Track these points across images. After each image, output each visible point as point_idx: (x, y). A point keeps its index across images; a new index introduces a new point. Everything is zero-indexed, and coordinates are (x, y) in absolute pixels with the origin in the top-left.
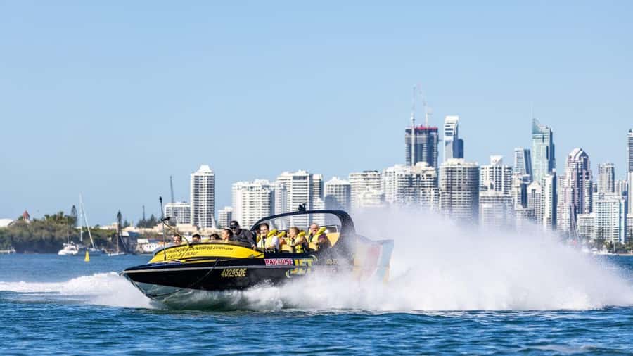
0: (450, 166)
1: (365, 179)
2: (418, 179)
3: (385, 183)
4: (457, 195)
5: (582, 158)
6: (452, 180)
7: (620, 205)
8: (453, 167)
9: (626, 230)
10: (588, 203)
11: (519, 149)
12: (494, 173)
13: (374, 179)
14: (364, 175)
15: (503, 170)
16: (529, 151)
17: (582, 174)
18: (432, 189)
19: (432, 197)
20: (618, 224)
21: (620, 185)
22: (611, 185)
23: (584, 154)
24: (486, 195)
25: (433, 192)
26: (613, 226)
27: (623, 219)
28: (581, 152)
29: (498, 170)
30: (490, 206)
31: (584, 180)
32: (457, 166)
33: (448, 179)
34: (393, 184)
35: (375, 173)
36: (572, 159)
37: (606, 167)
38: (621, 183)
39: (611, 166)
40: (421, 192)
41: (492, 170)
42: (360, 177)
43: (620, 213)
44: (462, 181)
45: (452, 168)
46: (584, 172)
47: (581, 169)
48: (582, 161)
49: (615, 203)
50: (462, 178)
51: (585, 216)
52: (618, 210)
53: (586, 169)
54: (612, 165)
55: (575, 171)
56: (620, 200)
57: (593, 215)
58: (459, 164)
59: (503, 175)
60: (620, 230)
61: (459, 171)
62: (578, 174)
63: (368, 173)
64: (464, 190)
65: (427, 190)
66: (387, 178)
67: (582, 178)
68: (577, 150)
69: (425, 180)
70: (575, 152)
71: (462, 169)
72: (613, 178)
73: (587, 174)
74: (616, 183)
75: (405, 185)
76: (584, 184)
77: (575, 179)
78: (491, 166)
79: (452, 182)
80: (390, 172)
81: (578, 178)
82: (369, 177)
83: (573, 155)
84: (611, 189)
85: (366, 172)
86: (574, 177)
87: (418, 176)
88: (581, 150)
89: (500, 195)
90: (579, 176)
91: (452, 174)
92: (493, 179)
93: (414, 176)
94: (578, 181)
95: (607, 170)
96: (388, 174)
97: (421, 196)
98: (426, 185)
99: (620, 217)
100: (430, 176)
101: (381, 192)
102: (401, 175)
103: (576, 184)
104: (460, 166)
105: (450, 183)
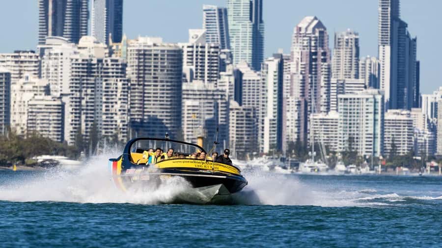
0: (142, 48)
1: (16, 62)
2: (100, 66)
3: (48, 69)
4: (152, 87)
5: (317, 30)
6: (145, 66)
7: (375, 102)
8: (146, 48)
9: (383, 138)
10: (324, 96)
11: (209, 7)
12: (195, 53)
13: (29, 62)
14: (15, 57)
15: (206, 50)
16: (226, 11)
17: (316, 54)
18: (119, 79)
19: (119, 90)
20: (372, 129)
21: (368, 66)
22: (353, 66)
23: (319, 25)
24: (191, 88)
25: (120, 84)
26: (365, 132)
27: (379, 123)
28: (316, 22)
29: (200, 49)
30: (196, 103)
31: (319, 62)
32: (153, 48)
33: (139, 66)
34: (60, 71)
35: (30, 54)
36: (303, 31)
37: (347, 37)
38: (368, 62)
39: (353, 36)
40: (104, 83)
41: (190, 49)
42: (10, 58)
43: (375, 113)
44: (159, 68)
45: (145, 51)
46: (320, 51)
47: (316, 46)
48: (317, 34)
49: (367, 99)
50: (159, 64)
51: (321, 116)
52: (371, 109)
53: (322, 47)
54: (356, 34)
55: (307, 51)
56: (374, 96)
57: (333, 115)
58: (155, 45)
59: (206, 58)
60: (375, 138)
61: (156, 55)
62: (311, 54)
63: (21, 54)
64: (161, 82)
65: (112, 81)
66: (51, 62)
67: (316, 60)
68: (309, 19)
69: (110, 66)
70: (306, 22)
71: (159, 52)
72: (357, 55)
73: (324, 54)
74: (360, 62)
75: (81, 74)
76: (319, 69)
77: (306, 61)
78: (190, 45)
79: (145, 70)
80: (56, 54)
81: (312, 60)
82: (22, 59)
83: (303, 25)
84: (353, 72)
85: (18, 52)
86: (304, 59)
87: (100, 61)
88: (316, 18)
89: (210, 88)
90: (312, 58)
91: (145, 59)
92: (192, 62)
93: (95, 62)
94: (311, 65)
95: (347, 43)
96: (53, 56)
97: (104, 89)
98: (110, 74)
99: (375, 120)
100: (117, 61)
101: (44, 82)
102: (77, 60)
103: (308, 68)
104: (156, 48)
105: (142, 70)
